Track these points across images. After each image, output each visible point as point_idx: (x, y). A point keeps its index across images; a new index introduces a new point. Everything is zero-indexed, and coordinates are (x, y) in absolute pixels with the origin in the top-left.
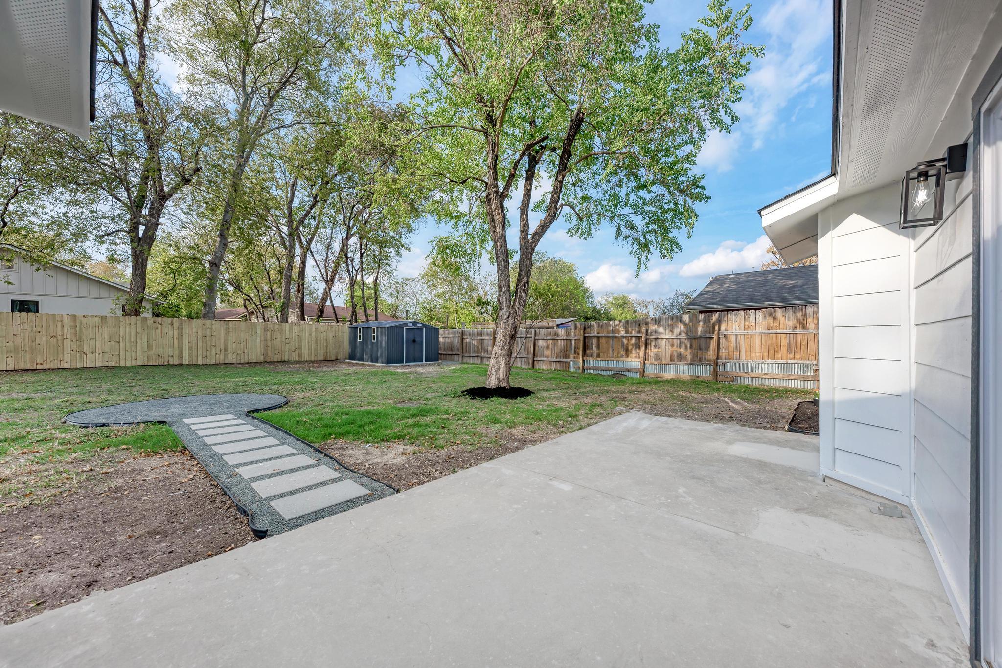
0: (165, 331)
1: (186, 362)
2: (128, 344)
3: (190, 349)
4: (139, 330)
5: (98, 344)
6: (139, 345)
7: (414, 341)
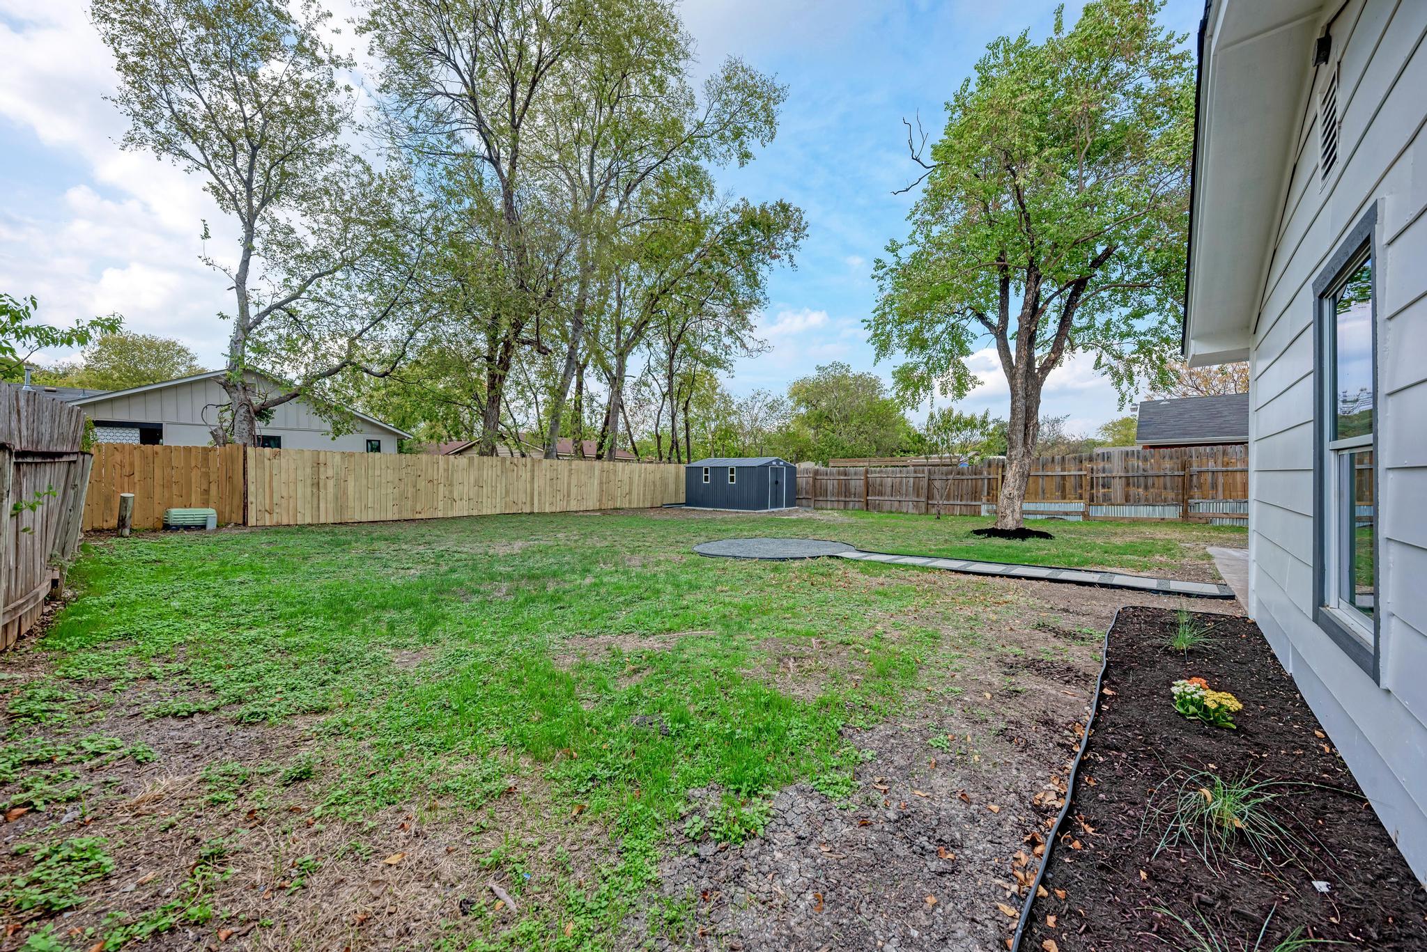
0: (520, 473)
1: (536, 511)
2: (490, 489)
3: (540, 494)
4: (499, 473)
5: (466, 489)
6: (498, 489)
7: (777, 482)
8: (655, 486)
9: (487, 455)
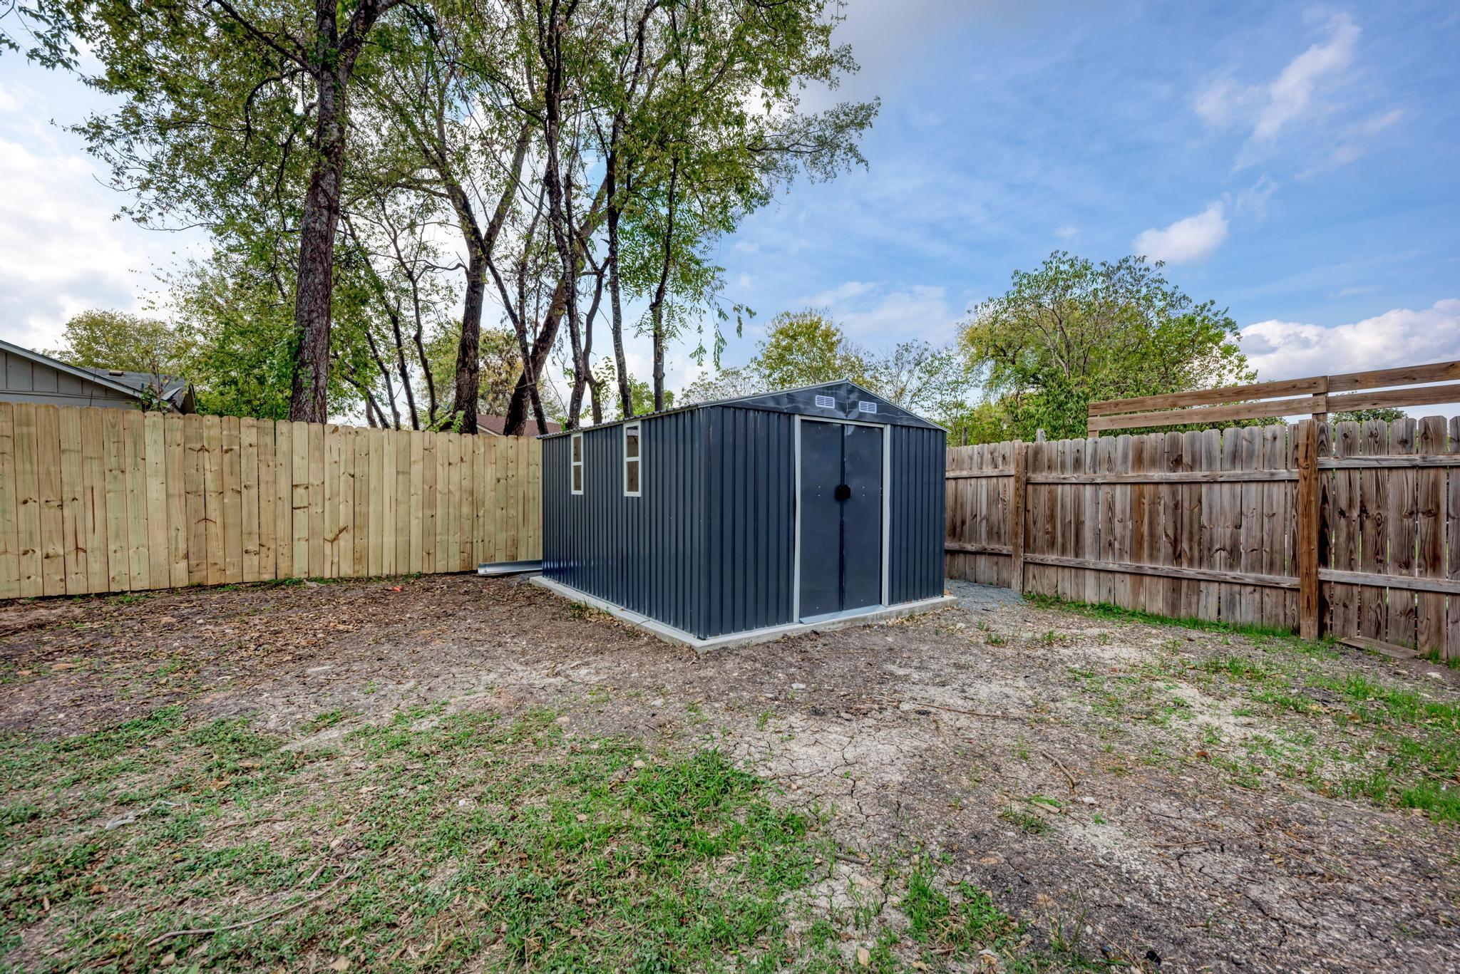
7: (842, 493)
8: (475, 503)
9: (275, 414)
